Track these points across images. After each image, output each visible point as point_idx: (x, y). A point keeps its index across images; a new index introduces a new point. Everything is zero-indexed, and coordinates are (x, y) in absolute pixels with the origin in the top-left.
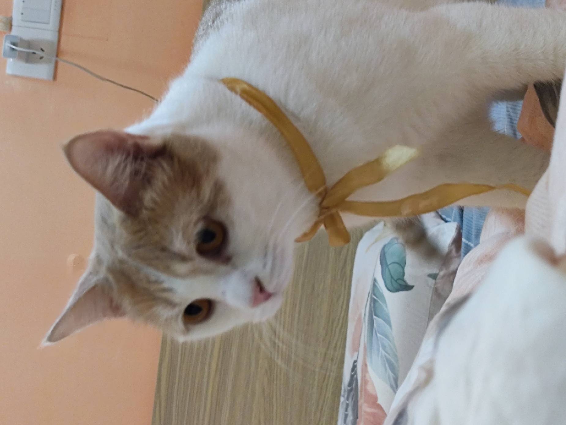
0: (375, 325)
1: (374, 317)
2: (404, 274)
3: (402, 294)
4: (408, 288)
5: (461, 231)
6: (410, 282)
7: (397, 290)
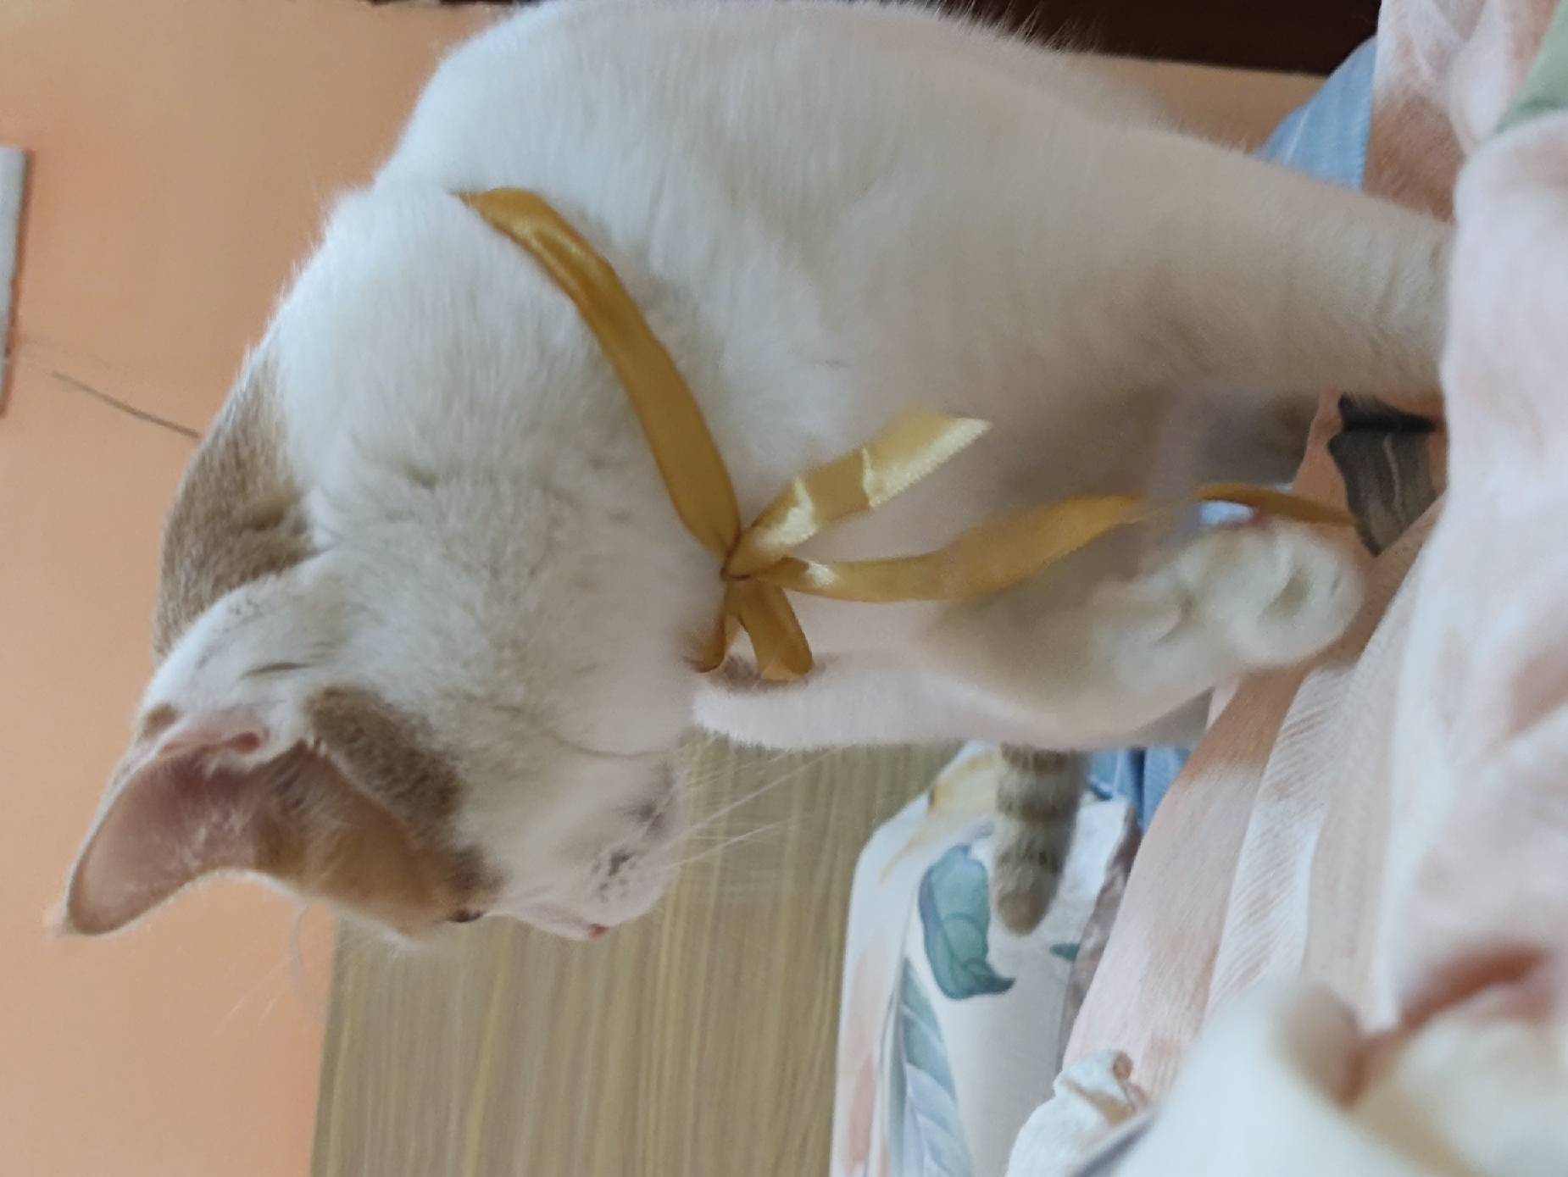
0: (910, 1090)
1: (908, 1068)
2: (985, 949)
3: (982, 1004)
4: (995, 985)
5: (1139, 823)
6: (1002, 969)
7: (968, 993)
